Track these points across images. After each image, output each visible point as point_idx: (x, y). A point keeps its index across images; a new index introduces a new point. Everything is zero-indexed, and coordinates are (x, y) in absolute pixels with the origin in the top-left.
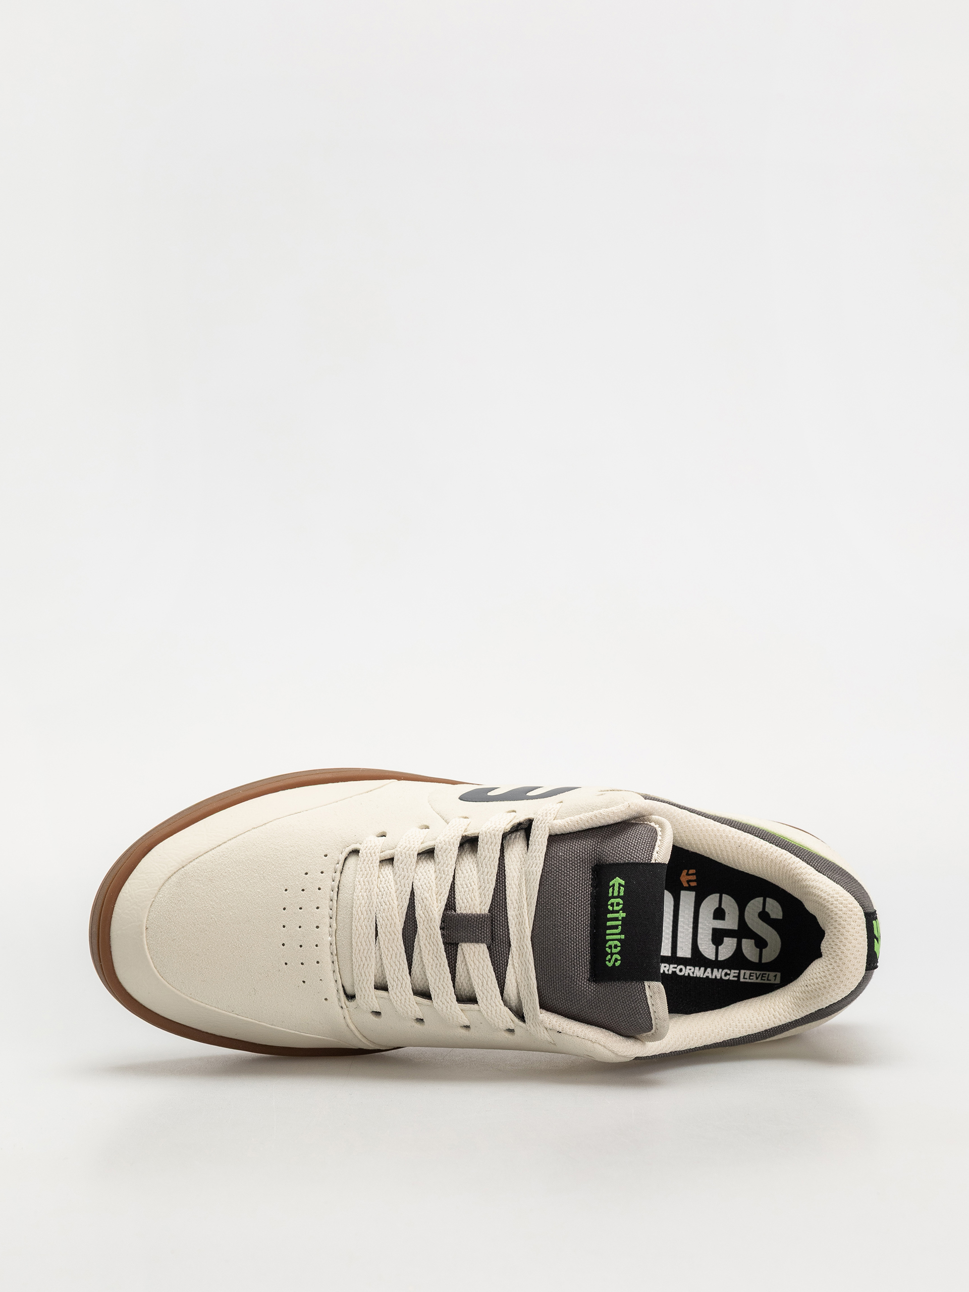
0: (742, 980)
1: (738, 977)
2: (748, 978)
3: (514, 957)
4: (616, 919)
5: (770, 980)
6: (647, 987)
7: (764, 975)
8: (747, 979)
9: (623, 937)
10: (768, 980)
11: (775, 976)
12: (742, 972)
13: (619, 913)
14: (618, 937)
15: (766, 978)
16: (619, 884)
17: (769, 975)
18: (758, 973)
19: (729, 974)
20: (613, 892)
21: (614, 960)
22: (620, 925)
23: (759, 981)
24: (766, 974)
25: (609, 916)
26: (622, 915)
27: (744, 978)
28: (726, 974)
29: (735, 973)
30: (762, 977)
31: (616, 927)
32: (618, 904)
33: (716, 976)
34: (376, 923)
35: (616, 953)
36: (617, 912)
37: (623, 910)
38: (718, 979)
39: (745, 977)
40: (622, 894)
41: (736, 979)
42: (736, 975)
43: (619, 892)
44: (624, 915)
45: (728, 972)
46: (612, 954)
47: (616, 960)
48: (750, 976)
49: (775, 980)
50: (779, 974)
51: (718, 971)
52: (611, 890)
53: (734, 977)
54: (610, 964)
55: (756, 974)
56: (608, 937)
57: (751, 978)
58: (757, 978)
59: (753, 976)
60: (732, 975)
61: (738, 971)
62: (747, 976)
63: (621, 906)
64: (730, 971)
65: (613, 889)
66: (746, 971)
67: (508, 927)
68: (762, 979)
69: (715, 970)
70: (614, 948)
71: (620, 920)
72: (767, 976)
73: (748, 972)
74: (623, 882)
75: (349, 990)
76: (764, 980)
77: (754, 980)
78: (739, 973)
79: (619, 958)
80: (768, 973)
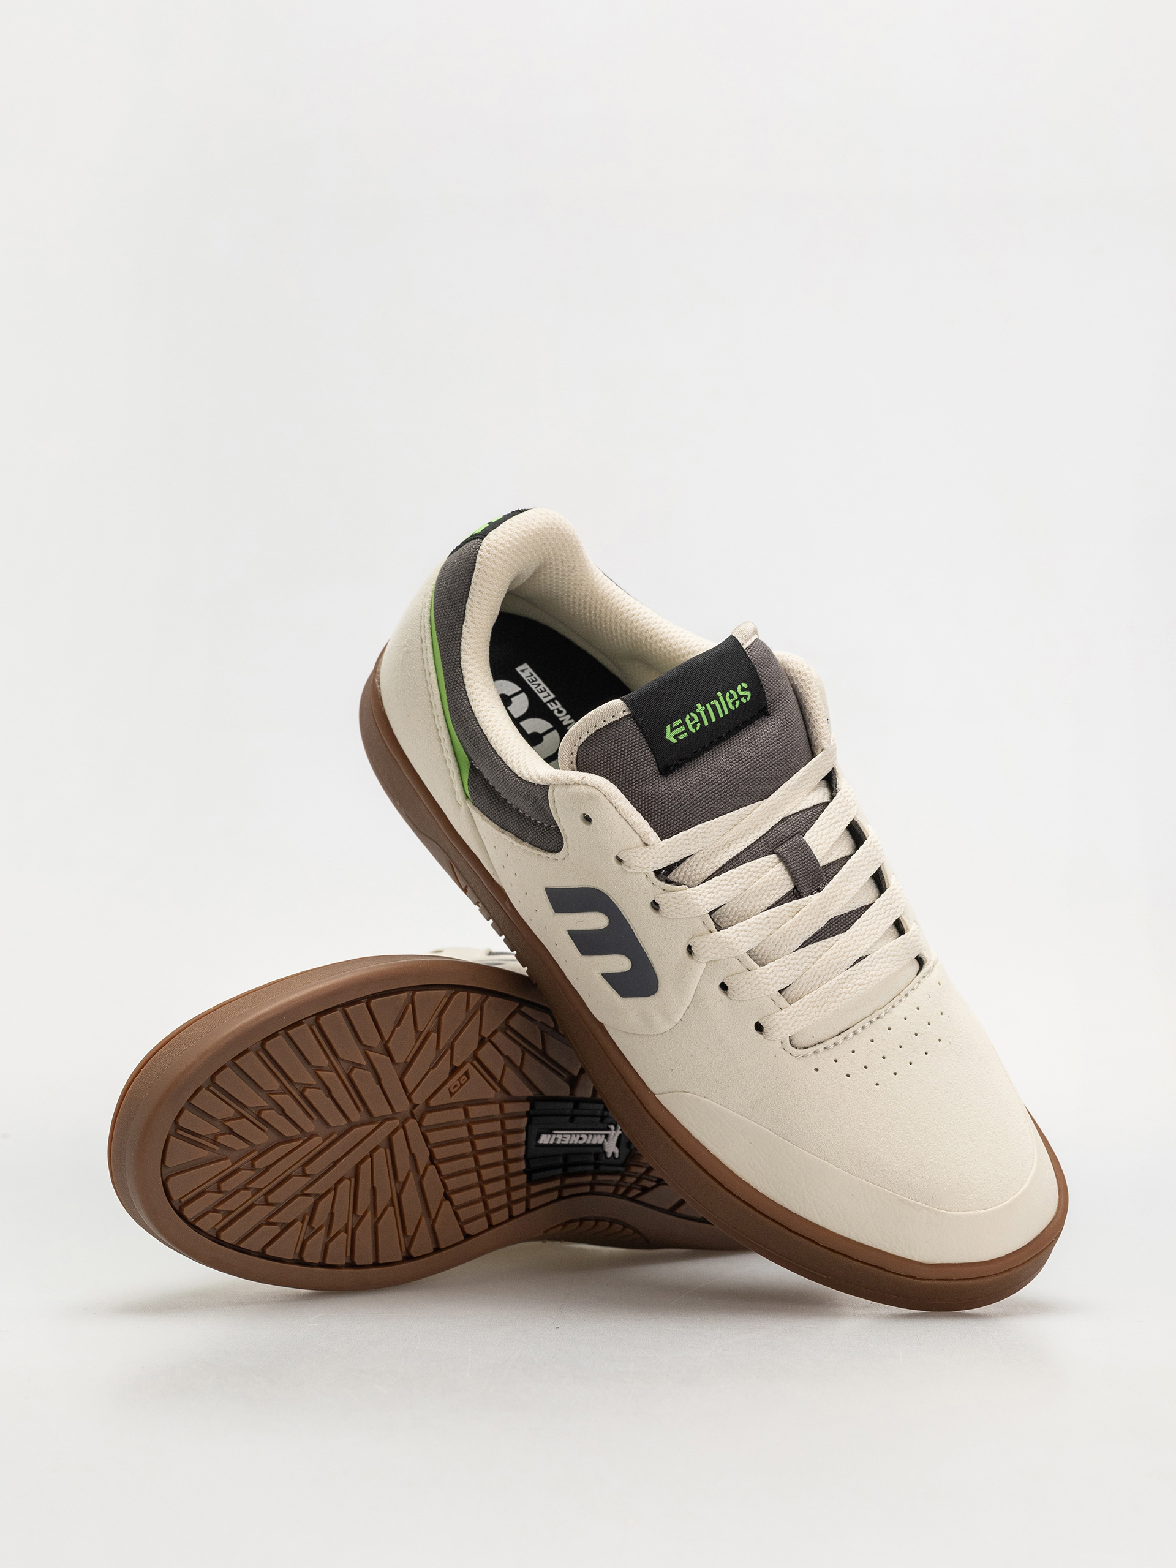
0: (553, 696)
1: (553, 700)
2: (546, 692)
3: (791, 808)
4: (706, 712)
5: (531, 673)
6: (749, 643)
7: (531, 681)
8: (548, 693)
9: (719, 694)
10: (532, 675)
11: (522, 671)
12: (545, 700)
13: (699, 713)
14: (721, 699)
15: (532, 677)
16: (671, 731)
17: (527, 677)
18: (533, 687)
19: (558, 709)
20: (683, 733)
21: (743, 692)
22: (710, 704)
23: (540, 681)
24: (529, 680)
25: (706, 723)
26: (700, 708)
27: (549, 695)
28: (560, 712)
29: (552, 706)
30: (533, 681)
31: (714, 707)
32: (692, 719)
33: (570, 719)
34: (853, 965)
35: (737, 693)
36: (699, 715)
37: (694, 709)
38: (571, 715)
39: (547, 695)
40: (680, 721)
41: (556, 701)
42: (552, 703)
43: (680, 726)
44: (699, 705)
45: (556, 712)
46: (740, 697)
47: (743, 689)
48: (542, 691)
49: (527, 669)
50: (518, 669)
51: (563, 721)
52: (681, 737)
53: (556, 704)
54: (749, 694)
55: (536, 688)
56: (727, 712)
57: (543, 690)
58: (539, 685)
59: (541, 689)
60: (555, 707)
61: (548, 704)
62: (545, 694)
63: (693, 715)
64: (554, 710)
65: (680, 734)
66: (542, 698)
67: (770, 830)
68: (536, 680)
69: (565, 723)
70: (733, 698)
71: (706, 707)
72: (529, 678)
73: (541, 695)
74: (669, 727)
75: (916, 966)
76: (535, 678)
77: (543, 685)
78: (549, 702)
79: (739, 687)
80: (526, 680)
